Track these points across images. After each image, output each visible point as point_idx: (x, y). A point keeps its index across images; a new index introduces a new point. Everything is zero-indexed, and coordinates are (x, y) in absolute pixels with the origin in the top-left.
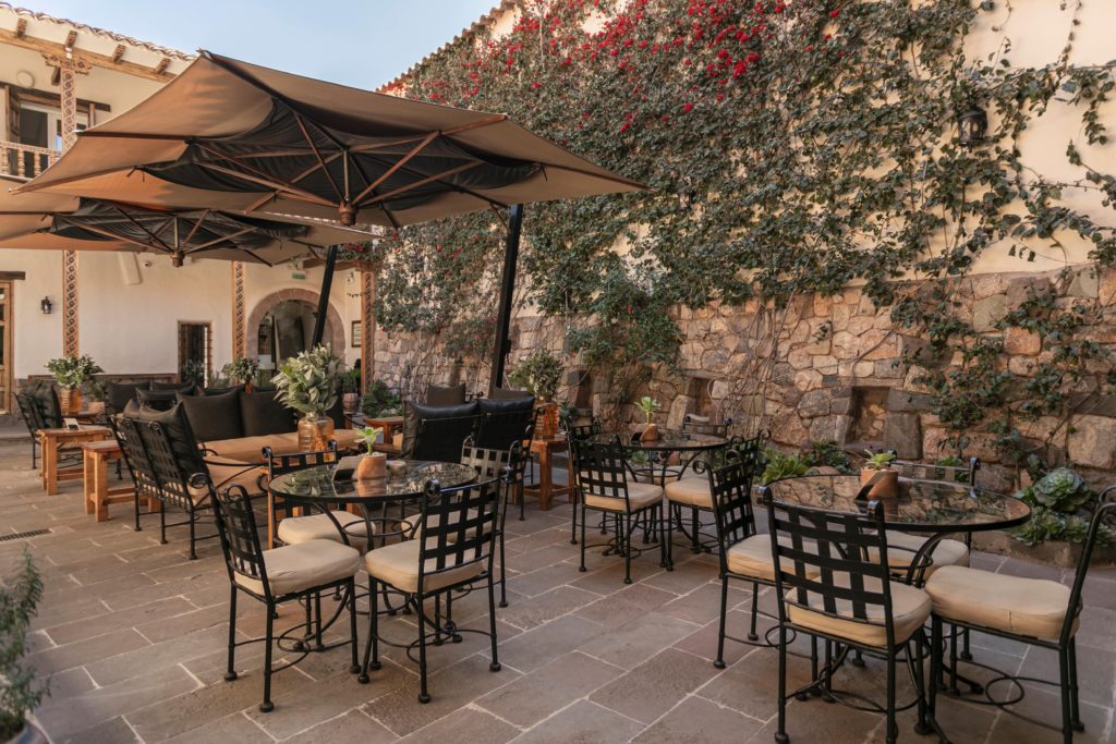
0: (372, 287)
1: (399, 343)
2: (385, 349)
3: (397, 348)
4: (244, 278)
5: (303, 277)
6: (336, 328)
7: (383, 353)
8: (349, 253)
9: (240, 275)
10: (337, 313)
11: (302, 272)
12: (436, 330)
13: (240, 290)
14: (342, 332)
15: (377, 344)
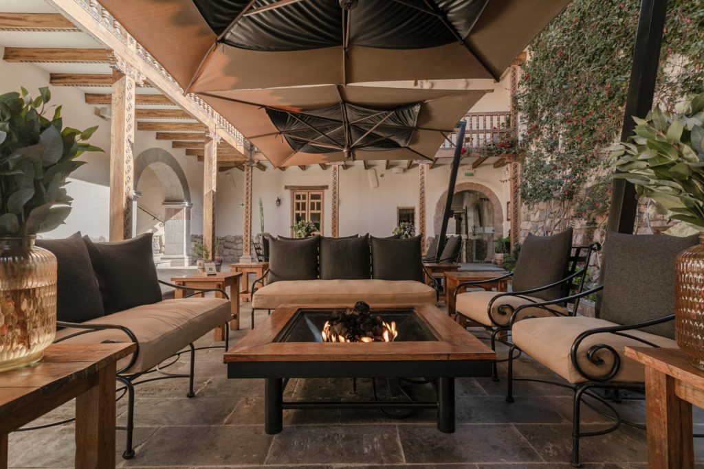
0: (519, 173)
1: (538, 213)
2: (528, 220)
3: (537, 217)
4: (425, 175)
5: (472, 175)
6: (496, 208)
7: (526, 222)
8: (499, 150)
9: (423, 173)
10: (496, 197)
11: (472, 171)
12: (570, 195)
13: (423, 183)
14: (501, 210)
15: (522, 216)
